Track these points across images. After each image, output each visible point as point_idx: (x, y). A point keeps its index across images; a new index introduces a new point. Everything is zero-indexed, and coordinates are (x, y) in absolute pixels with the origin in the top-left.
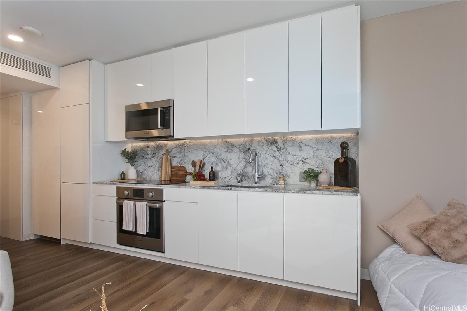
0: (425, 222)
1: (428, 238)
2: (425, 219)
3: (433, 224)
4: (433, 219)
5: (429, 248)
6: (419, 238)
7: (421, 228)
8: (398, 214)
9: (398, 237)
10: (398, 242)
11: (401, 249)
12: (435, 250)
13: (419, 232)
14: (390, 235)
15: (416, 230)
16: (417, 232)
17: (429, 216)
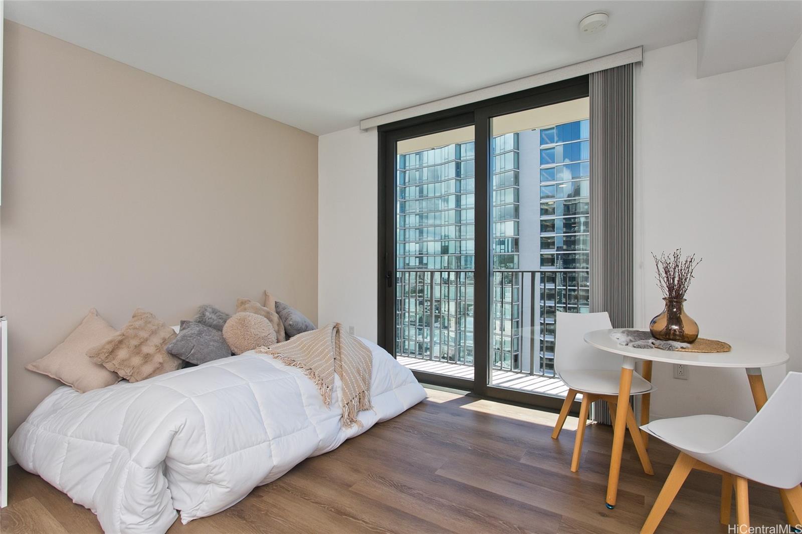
0: (110, 342)
1: (114, 362)
2: (110, 338)
3: (121, 342)
4: (118, 336)
5: (115, 373)
6: (102, 366)
7: (105, 351)
8: (63, 342)
9: (65, 377)
10: (67, 382)
11: (73, 391)
12: (121, 373)
13: (101, 358)
14: (50, 376)
15: (98, 355)
16: (100, 358)
17: (114, 335)
